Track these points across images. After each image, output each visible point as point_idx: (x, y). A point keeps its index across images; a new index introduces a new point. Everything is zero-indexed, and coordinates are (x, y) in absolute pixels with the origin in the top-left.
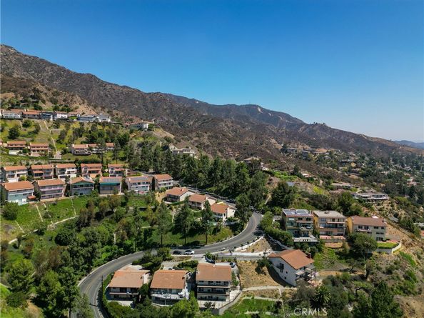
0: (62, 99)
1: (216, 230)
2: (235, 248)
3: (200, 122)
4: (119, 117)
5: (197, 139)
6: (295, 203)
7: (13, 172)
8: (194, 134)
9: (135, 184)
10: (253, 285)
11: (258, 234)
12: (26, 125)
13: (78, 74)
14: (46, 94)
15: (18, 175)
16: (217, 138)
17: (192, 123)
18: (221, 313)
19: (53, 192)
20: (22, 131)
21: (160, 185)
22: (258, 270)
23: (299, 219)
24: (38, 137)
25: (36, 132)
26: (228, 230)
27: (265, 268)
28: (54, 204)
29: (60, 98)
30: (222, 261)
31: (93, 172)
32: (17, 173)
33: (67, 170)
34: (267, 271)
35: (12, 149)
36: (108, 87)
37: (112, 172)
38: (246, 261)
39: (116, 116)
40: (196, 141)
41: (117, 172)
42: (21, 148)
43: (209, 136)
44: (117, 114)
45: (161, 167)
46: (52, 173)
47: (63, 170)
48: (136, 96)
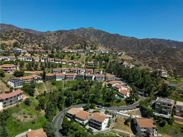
0: (95, 45)
1: (119, 101)
2: (120, 110)
3: (165, 52)
4: (116, 51)
5: (152, 60)
6: (172, 96)
7: (65, 70)
8: (150, 57)
9: (97, 77)
10: (119, 129)
11: (138, 107)
12: (77, 55)
13: (112, 34)
14: (90, 43)
15: (66, 71)
16: (164, 59)
17: (160, 52)
18: (94, 134)
19: (70, 77)
20: (76, 57)
21: (109, 79)
22: (126, 123)
23: (163, 104)
24: (80, 59)
25: (80, 57)
26: (125, 102)
27: (129, 123)
28: (69, 82)
29: (94, 45)
30: (110, 114)
31: (90, 72)
32: (66, 70)
33: (81, 71)
34: (130, 125)
35: (70, 63)
36: (123, 38)
37: (96, 72)
38: (121, 117)
39: (114, 50)
40: (151, 61)
41: (97, 73)
42: (72, 63)
43: (159, 58)
44: (115, 50)
45: (116, 72)
46: (76, 71)
47: (80, 70)
48: (134, 41)
